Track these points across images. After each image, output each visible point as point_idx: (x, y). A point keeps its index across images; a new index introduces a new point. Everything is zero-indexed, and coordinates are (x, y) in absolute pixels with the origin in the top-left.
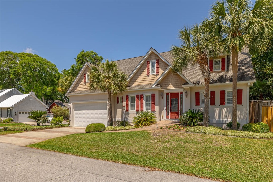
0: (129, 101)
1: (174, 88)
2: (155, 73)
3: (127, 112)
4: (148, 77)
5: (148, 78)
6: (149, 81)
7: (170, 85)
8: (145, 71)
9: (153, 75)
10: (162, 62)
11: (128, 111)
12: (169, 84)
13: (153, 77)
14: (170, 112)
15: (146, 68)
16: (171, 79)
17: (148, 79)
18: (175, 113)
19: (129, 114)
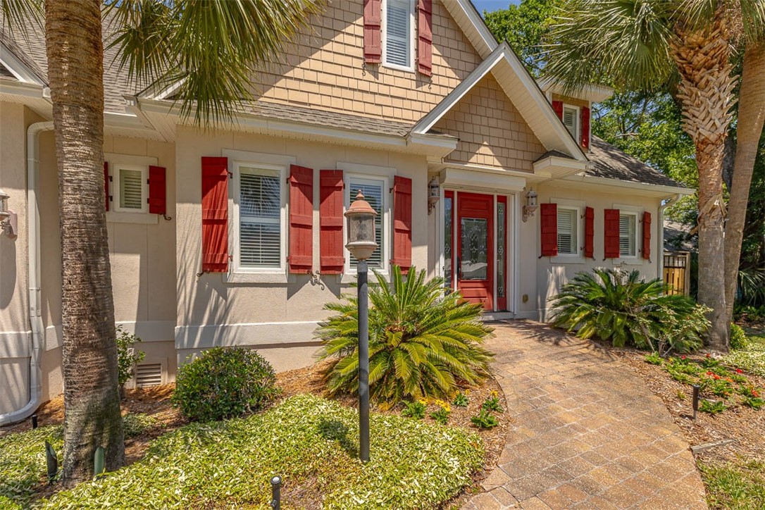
0: (230, 201)
1: (501, 169)
2: (412, 68)
3: (214, 276)
4: (369, 76)
5: (366, 81)
6: (379, 100)
7: (483, 150)
8: (350, 29)
9: (401, 74)
10: (444, 22)
11: (222, 267)
12: (480, 145)
13: (399, 82)
14: (458, 280)
15: (360, 21)
16: (484, 121)
17: (374, 88)
18: (479, 285)
19: (231, 292)
